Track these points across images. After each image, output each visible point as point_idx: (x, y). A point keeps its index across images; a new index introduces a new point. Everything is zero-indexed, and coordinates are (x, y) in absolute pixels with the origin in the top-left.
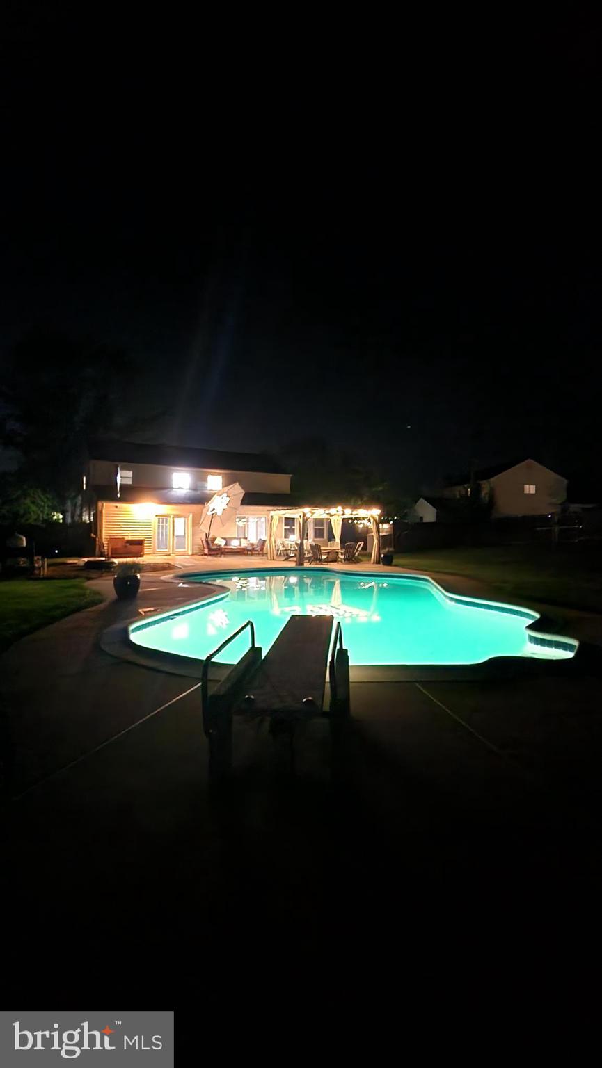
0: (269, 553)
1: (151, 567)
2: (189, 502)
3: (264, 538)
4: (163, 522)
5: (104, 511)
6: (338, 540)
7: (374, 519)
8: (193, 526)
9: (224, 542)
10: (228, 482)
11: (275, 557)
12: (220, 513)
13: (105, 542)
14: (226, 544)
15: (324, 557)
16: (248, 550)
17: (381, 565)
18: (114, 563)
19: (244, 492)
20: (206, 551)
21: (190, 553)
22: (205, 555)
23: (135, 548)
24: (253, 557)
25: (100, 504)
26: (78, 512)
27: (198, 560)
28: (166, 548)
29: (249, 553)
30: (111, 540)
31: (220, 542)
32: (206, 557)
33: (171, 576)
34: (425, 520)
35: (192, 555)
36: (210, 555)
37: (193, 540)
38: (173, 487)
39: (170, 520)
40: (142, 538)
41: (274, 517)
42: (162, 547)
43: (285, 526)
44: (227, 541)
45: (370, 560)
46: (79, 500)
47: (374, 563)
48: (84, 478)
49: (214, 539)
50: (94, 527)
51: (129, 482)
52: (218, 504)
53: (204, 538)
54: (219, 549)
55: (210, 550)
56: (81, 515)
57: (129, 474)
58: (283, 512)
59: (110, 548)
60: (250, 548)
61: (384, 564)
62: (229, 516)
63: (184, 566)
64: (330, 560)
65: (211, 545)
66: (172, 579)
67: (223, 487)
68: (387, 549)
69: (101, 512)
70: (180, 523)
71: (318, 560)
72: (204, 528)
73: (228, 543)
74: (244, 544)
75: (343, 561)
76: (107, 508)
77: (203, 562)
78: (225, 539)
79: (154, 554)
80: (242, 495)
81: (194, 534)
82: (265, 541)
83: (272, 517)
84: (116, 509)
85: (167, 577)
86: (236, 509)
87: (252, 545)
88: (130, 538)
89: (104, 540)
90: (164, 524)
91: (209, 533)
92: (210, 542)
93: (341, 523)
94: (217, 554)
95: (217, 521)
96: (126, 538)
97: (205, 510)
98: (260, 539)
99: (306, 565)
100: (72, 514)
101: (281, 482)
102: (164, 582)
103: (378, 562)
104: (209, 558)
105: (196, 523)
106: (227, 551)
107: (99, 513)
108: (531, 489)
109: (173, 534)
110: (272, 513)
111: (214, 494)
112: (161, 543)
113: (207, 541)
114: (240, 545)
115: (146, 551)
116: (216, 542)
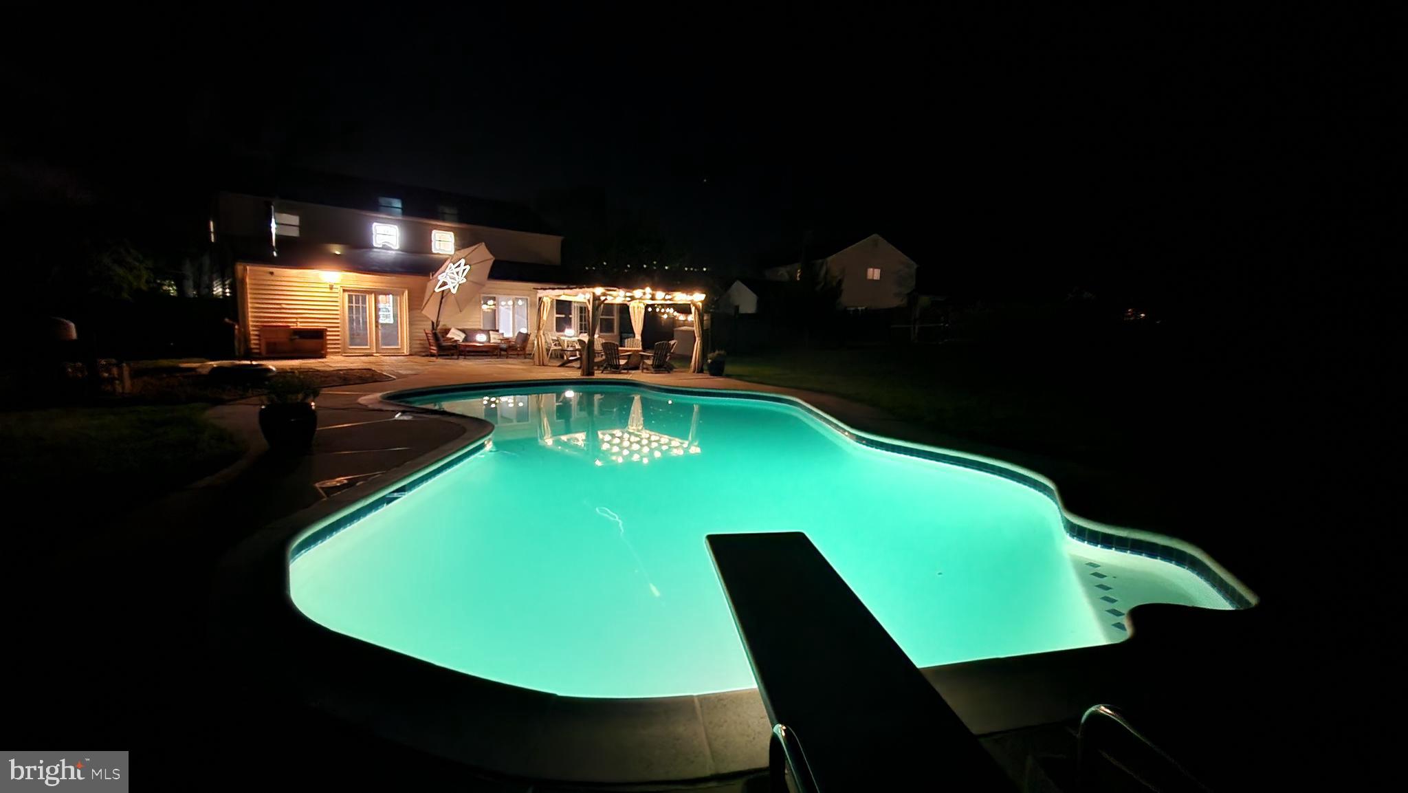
0: (537, 355)
1: (340, 377)
2: (400, 270)
3: (524, 331)
4: (357, 302)
5: (248, 280)
6: (638, 337)
7: (697, 308)
8: (411, 309)
9: (463, 336)
10: (464, 242)
11: (545, 363)
12: (454, 291)
13: (253, 331)
14: (465, 340)
15: (622, 362)
16: (502, 349)
17: (706, 375)
18: (269, 370)
19: (494, 259)
20: (434, 349)
21: (406, 351)
22: (432, 355)
23: (310, 344)
24: (510, 361)
25: (239, 267)
26: (206, 278)
27: (423, 365)
28: (367, 345)
29: (503, 353)
30: (264, 329)
31: (456, 336)
32: (434, 359)
33: (378, 395)
34: (743, 310)
35: (410, 355)
36: (440, 355)
37: (411, 332)
38: (375, 245)
39: (370, 299)
40: (321, 326)
41: (545, 299)
42: (358, 341)
43: (557, 313)
44: (468, 334)
45: (689, 367)
46: (206, 261)
47: (694, 372)
48: (212, 224)
49: (447, 331)
50: (233, 306)
51: (294, 233)
52: (452, 277)
53: (429, 328)
54: (455, 346)
55: (440, 347)
56: (210, 288)
57: (294, 220)
58: (557, 292)
59: (263, 342)
60: (504, 346)
61: (712, 374)
62: (470, 295)
63: (400, 376)
64: (630, 366)
65: (442, 339)
66: (380, 402)
67: (456, 250)
68: (717, 352)
69: (243, 281)
70: (386, 302)
71: (611, 366)
72: (430, 311)
73: (469, 338)
74: (495, 339)
75: (651, 368)
76: (251, 273)
77: (430, 368)
78: (463, 331)
79: (343, 352)
80: (491, 262)
81: (411, 324)
82: (527, 336)
83: (540, 298)
84: (272, 278)
85: (370, 398)
86: (481, 285)
87: (507, 340)
88: (300, 326)
89: (251, 328)
90: (360, 305)
91: (437, 321)
92: (440, 335)
93: (643, 311)
94: (453, 355)
95: (450, 301)
96: (293, 326)
97: (430, 285)
98: (520, 333)
99: (598, 375)
100: (195, 282)
101: (548, 246)
102: (364, 409)
103: (700, 370)
104: (440, 361)
105: (416, 303)
106: (468, 349)
107: (238, 285)
108: (874, 274)
109: (377, 322)
110: (541, 293)
111: (445, 260)
112: (357, 336)
113: (435, 335)
114: (489, 341)
115: (330, 348)
116: (449, 336)
